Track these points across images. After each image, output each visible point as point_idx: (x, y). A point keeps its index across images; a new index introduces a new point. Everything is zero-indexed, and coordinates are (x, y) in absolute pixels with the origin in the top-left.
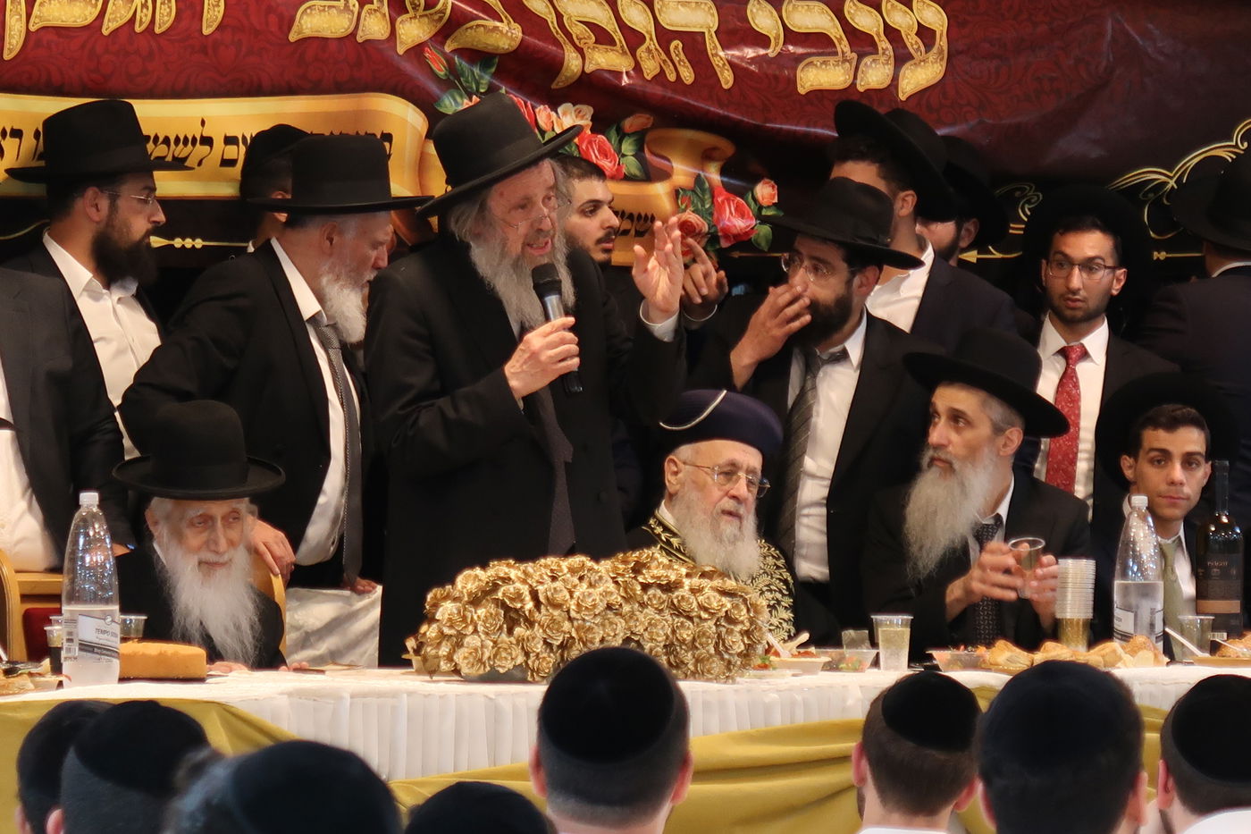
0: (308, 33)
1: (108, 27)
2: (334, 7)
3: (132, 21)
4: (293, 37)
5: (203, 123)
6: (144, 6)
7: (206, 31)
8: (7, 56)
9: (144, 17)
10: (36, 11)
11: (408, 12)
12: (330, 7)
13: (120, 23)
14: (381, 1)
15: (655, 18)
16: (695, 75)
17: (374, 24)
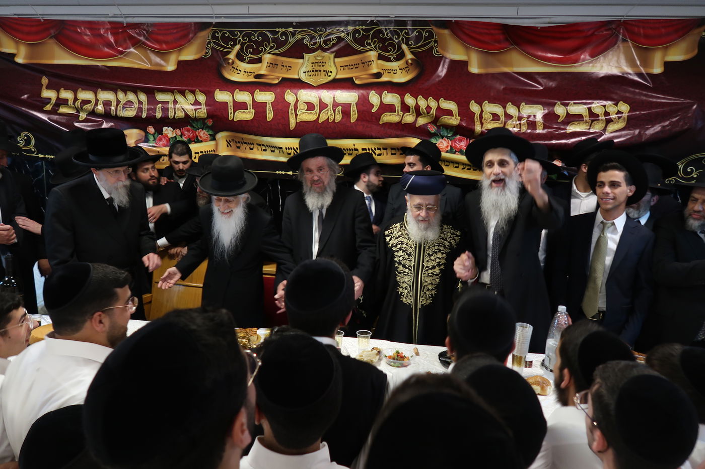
0: (385, 121)
1: (320, 121)
2: (394, 114)
3: (328, 119)
4: (380, 123)
5: (354, 145)
6: (331, 115)
7: (352, 122)
8: (291, 129)
9: (332, 118)
10: (298, 117)
11: (422, 115)
12: (392, 114)
13: (325, 119)
14: (413, 112)
15: (519, 111)
16: (528, 129)
17: (409, 118)
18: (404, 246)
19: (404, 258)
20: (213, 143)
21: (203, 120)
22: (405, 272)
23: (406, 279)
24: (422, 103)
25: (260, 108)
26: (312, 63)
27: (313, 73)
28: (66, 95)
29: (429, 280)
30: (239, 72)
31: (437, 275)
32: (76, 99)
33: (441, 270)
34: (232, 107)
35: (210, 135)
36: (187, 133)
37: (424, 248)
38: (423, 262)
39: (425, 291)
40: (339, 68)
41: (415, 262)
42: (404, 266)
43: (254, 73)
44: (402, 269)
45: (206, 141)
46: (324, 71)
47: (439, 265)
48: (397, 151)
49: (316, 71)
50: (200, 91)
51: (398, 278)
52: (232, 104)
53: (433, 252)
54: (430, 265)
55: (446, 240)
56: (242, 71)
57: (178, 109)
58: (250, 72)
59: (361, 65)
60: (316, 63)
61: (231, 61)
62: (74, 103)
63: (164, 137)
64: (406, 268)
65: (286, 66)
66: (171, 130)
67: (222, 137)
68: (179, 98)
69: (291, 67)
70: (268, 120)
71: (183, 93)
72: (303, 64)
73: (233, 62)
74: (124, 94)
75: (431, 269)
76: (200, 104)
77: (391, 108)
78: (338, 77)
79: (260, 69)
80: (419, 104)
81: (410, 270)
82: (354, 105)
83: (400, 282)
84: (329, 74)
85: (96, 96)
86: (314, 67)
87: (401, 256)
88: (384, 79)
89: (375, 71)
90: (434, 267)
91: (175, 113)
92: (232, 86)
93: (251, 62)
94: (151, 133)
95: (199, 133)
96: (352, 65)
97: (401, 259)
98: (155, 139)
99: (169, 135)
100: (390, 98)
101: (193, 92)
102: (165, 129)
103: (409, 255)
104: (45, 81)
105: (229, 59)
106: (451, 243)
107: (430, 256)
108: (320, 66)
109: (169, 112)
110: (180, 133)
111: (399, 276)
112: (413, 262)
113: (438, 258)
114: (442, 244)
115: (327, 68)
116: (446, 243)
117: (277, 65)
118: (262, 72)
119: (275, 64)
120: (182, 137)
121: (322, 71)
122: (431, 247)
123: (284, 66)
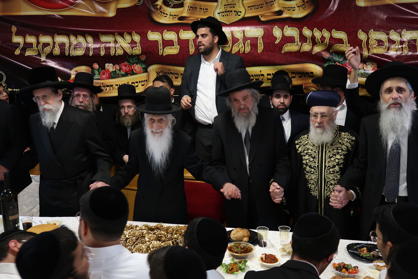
0: (286, 51)
1: (233, 52)
2: (293, 45)
3: (239, 51)
4: (283, 52)
5: (261, 71)
6: (242, 47)
7: (259, 52)
9: (242, 50)
11: (317, 44)
12: (292, 45)
13: (236, 51)
14: (310, 42)
15: (401, 37)
16: (409, 51)
17: (306, 47)
18: (310, 151)
19: (309, 160)
20: (145, 74)
21: (138, 56)
22: (311, 171)
23: (313, 177)
24: (318, 34)
25: (184, 44)
26: (225, 5)
27: (225, 13)
28: (31, 39)
29: (331, 177)
30: (166, 15)
31: (337, 172)
32: (38, 43)
33: (340, 168)
34: (162, 45)
35: (143, 68)
36: (124, 68)
37: (326, 152)
38: (325, 163)
39: (328, 186)
40: (247, 8)
41: (318, 163)
42: (310, 167)
43: (178, 15)
44: (309, 169)
45: (140, 73)
46: (235, 11)
47: (338, 164)
48: (296, 74)
49: (228, 11)
50: (136, 32)
51: (307, 176)
52: (161, 42)
53: (333, 154)
54: (331, 164)
55: (343, 144)
56: (169, 15)
57: (118, 47)
58: (175, 15)
59: (265, 5)
60: (228, 5)
61: (159, 7)
62: (37, 47)
63: (107, 72)
64: (312, 168)
65: (203, 9)
66: (111, 66)
67: (152, 69)
68: (119, 39)
69: (207, 9)
70: (191, 54)
71: (122, 35)
72: (217, 6)
73: (161, 8)
74: (75, 37)
75: (332, 168)
76: (136, 43)
77: (291, 40)
78: (247, 16)
79: (182, 12)
80: (315, 35)
81: (315, 169)
82: (260, 39)
83: (309, 179)
84: (239, 14)
85: (53, 39)
86: (225, 9)
87: (307, 159)
88: (285, 15)
89: (277, 9)
90: (334, 166)
91: (116, 51)
92: (161, 27)
93: (175, 6)
94: (96, 69)
95: (134, 68)
96: (258, 5)
97: (308, 161)
98: (99, 74)
99: (110, 70)
100: (291, 32)
101: (130, 34)
102: (107, 65)
103: (314, 158)
104: (14, 29)
105: (158, 5)
106: (347, 147)
107: (330, 157)
108: (231, 7)
109: (111, 51)
110: (119, 68)
111: (307, 175)
112: (317, 163)
113: (337, 159)
114: (340, 147)
115: (237, 9)
116: (344, 147)
117: (196, 8)
118: (185, 15)
119: (195, 8)
120: (120, 71)
121: (233, 11)
122: (331, 150)
123: (201, 9)
